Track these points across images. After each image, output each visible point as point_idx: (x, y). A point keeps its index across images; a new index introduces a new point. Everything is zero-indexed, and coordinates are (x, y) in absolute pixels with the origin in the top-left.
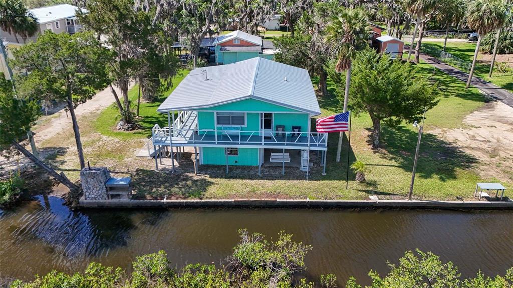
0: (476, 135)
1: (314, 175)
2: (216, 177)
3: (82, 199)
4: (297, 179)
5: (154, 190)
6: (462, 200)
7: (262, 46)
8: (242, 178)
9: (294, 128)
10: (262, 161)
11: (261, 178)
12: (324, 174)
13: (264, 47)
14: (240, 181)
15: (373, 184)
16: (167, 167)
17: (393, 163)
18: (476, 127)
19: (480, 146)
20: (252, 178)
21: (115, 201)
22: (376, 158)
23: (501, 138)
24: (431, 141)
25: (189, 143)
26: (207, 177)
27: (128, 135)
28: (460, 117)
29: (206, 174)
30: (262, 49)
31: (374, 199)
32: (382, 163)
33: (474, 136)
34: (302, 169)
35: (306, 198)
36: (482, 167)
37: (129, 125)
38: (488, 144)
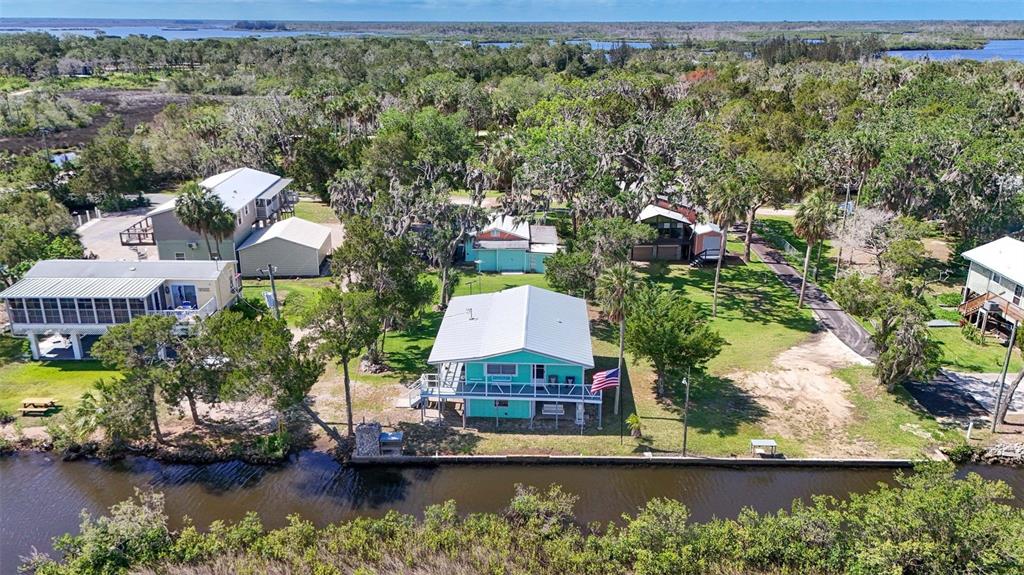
0: (781, 381)
1: (589, 430)
2: (485, 431)
3: (354, 455)
4: (572, 434)
5: (423, 445)
6: (735, 456)
7: (530, 240)
8: (513, 432)
9: (568, 378)
10: (534, 414)
11: (533, 433)
12: (600, 428)
13: (533, 240)
14: (511, 435)
15: (649, 439)
16: (431, 420)
17: (675, 416)
18: (785, 370)
19: (780, 396)
20: (524, 432)
21: (387, 456)
22: (658, 410)
23: (808, 385)
24: (726, 389)
25: (457, 394)
26: (476, 432)
27: (377, 378)
28: (772, 355)
29: (474, 427)
30: (531, 244)
31: (648, 455)
32: (663, 416)
33: (777, 382)
34: (577, 422)
35: (579, 454)
36: (770, 421)
37: (378, 367)
38: (790, 392)
